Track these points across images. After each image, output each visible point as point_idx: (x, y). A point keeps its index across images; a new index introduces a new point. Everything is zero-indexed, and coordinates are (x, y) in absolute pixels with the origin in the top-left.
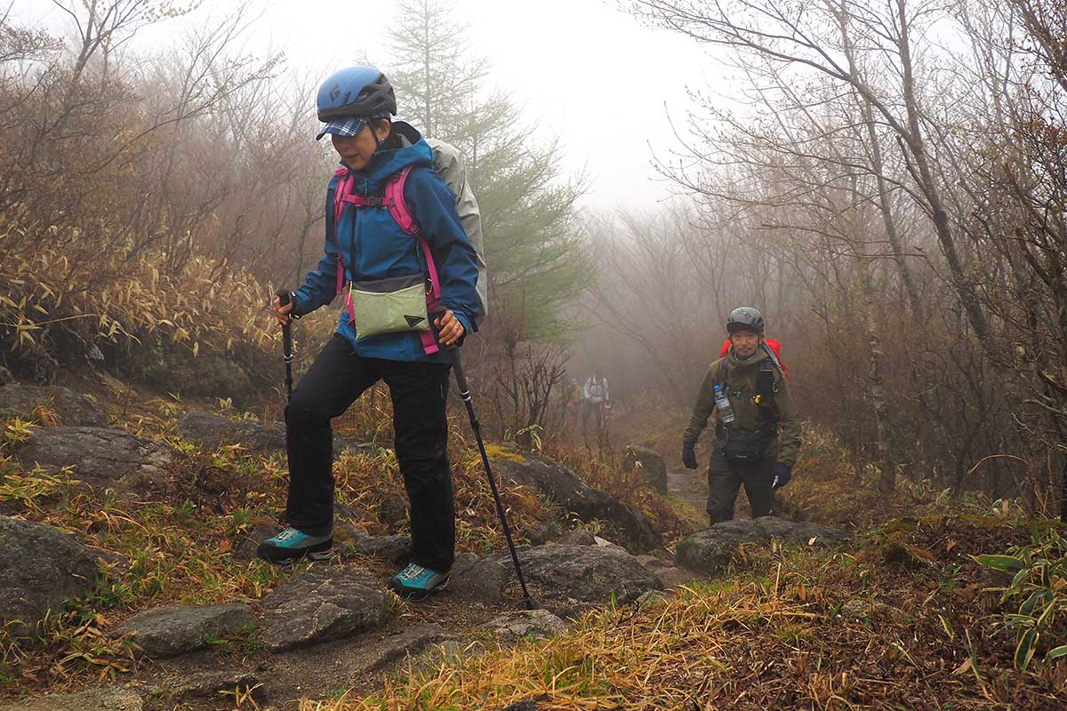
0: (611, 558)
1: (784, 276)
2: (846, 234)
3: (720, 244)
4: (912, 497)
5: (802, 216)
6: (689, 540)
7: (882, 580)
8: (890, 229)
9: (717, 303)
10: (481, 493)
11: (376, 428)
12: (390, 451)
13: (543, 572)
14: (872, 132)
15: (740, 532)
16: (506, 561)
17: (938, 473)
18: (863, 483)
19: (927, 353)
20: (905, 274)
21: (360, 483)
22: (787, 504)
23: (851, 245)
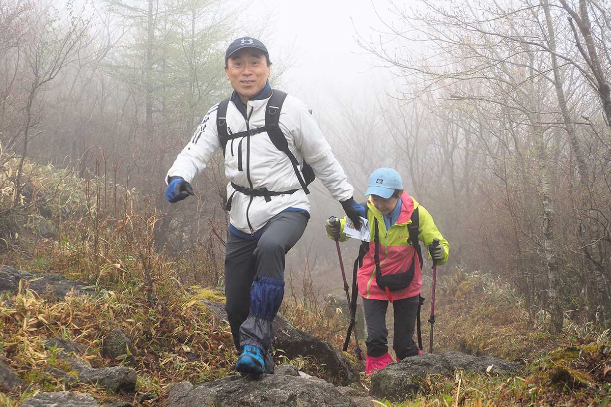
0: (312, 386)
1: (470, 145)
2: (524, 106)
3: (415, 116)
4: (577, 337)
5: (486, 89)
6: (383, 372)
7: (548, 398)
8: (562, 103)
9: (411, 169)
10: (196, 332)
11: (99, 272)
12: (112, 293)
13: (252, 398)
14: (548, 15)
15: (428, 365)
16: (218, 389)
17: (600, 318)
18: (535, 326)
19: (591, 211)
20: (574, 141)
21: (83, 321)
22: (470, 345)
23: (528, 115)
